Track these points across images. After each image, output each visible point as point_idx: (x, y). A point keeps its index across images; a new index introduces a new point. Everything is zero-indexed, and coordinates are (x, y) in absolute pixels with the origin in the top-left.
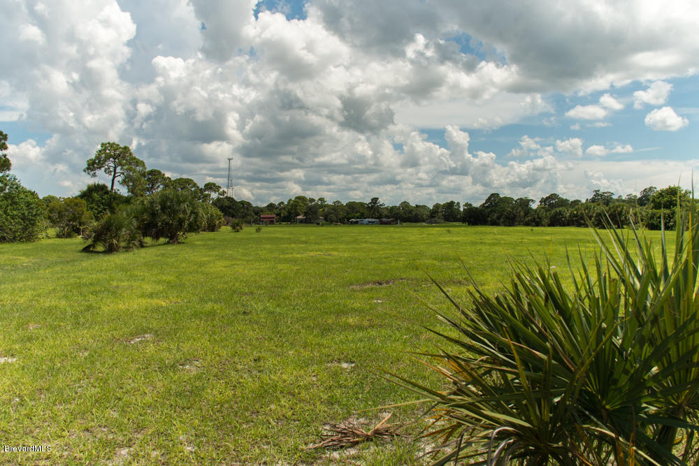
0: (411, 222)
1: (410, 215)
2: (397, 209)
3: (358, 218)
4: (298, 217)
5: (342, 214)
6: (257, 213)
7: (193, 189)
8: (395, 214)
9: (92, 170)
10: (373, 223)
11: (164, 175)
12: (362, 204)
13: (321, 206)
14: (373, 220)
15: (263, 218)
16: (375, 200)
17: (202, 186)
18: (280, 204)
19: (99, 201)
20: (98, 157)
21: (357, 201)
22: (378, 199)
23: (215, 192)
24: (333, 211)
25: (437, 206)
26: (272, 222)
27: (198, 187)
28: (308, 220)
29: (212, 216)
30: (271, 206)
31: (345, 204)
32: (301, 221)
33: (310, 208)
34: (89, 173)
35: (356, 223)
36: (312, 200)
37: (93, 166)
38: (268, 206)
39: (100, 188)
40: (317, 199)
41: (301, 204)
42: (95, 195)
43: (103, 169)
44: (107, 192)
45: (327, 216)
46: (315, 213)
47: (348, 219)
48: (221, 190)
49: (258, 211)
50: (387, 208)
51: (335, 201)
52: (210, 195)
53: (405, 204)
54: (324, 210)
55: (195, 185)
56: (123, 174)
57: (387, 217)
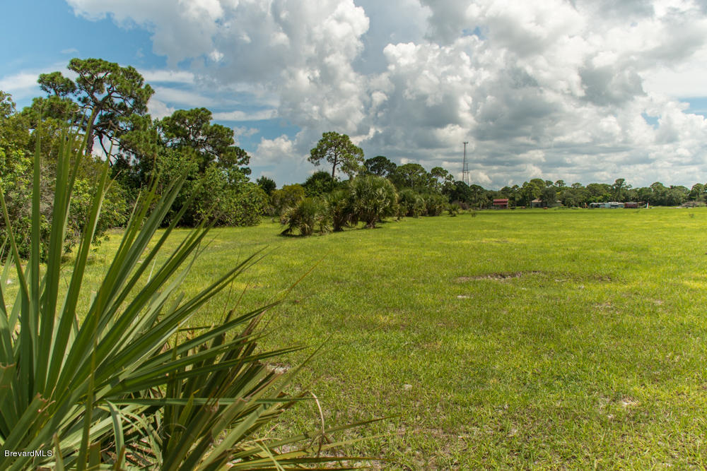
0: (664, 205)
1: (663, 198)
2: (647, 191)
3: (600, 201)
4: (533, 201)
5: (581, 197)
6: (490, 198)
7: (421, 174)
8: (645, 196)
9: (316, 159)
10: (616, 206)
11: (389, 161)
12: (605, 186)
13: (559, 190)
14: (618, 203)
15: (495, 202)
16: (620, 182)
17: (429, 171)
18: (514, 188)
19: (320, 188)
20: (320, 146)
21: (599, 183)
22: (624, 180)
23: (442, 176)
24: (571, 195)
25: (698, 187)
26: (504, 207)
27: (426, 172)
28: (544, 204)
29: (432, 200)
30: (506, 190)
31: (586, 187)
32: (537, 206)
33: (547, 192)
34: (312, 162)
35: (597, 206)
36: (549, 183)
37: (316, 154)
38: (503, 190)
39: (322, 176)
40: (554, 182)
41: (536, 187)
42: (318, 183)
43: (326, 157)
44: (329, 180)
45: (564, 199)
46: (552, 196)
47: (588, 203)
48: (448, 175)
49: (491, 196)
50: (635, 190)
51: (574, 183)
52: (437, 180)
53: (657, 186)
54: (562, 193)
55: (423, 170)
56: (343, 161)
57: (633, 199)
